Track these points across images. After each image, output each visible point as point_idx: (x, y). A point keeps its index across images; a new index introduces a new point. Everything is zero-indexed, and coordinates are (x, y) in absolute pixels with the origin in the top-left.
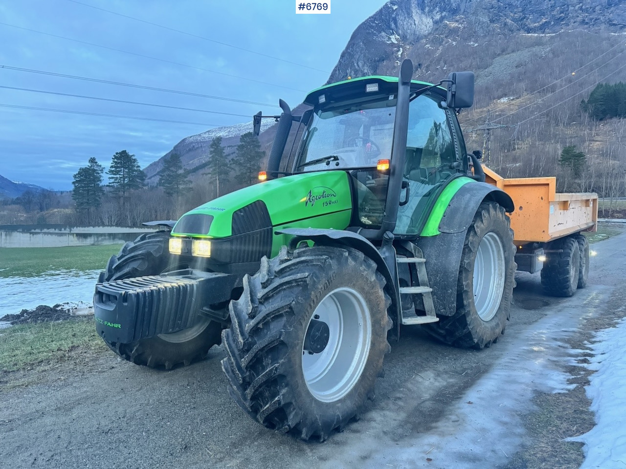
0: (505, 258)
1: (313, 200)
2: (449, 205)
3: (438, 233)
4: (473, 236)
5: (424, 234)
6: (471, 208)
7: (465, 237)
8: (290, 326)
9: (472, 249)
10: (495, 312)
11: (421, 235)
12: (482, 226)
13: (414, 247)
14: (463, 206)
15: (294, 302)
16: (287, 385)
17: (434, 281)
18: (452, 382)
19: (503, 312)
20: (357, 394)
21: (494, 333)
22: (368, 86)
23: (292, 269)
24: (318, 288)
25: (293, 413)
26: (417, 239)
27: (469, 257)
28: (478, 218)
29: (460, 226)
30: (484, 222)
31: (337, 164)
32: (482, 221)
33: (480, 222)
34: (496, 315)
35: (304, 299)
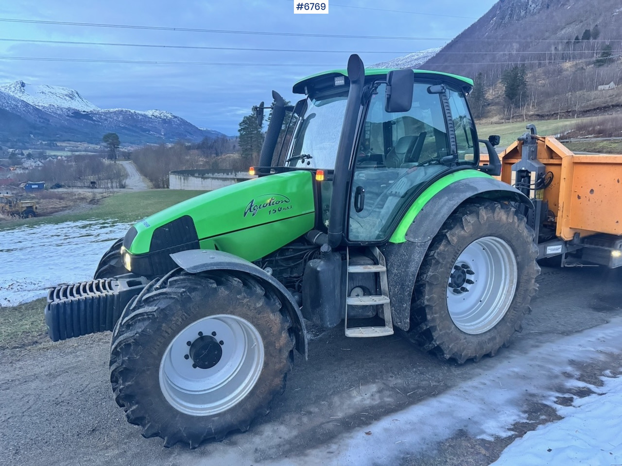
0: (518, 263)
1: (254, 209)
2: (422, 210)
3: (404, 240)
4: (445, 246)
5: (392, 240)
6: (442, 214)
7: (427, 248)
8: (136, 355)
9: (441, 261)
10: (494, 323)
11: (390, 241)
12: (463, 232)
13: (379, 253)
14: (434, 212)
15: (137, 335)
16: (137, 403)
17: (394, 292)
18: (388, 401)
19: (508, 324)
20: (241, 410)
21: (482, 348)
22: (336, 79)
23: (155, 300)
24: (172, 321)
25: (149, 425)
26: (385, 245)
27: (436, 269)
28: (458, 224)
29: (425, 235)
30: (465, 229)
31: (309, 163)
32: (463, 228)
33: (460, 229)
34: (495, 327)
35: (152, 331)
